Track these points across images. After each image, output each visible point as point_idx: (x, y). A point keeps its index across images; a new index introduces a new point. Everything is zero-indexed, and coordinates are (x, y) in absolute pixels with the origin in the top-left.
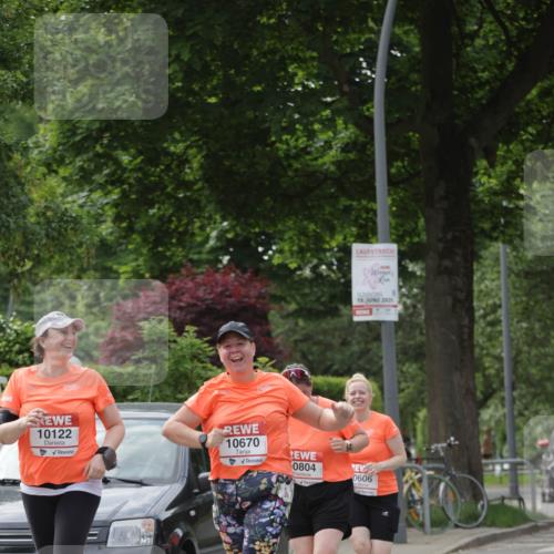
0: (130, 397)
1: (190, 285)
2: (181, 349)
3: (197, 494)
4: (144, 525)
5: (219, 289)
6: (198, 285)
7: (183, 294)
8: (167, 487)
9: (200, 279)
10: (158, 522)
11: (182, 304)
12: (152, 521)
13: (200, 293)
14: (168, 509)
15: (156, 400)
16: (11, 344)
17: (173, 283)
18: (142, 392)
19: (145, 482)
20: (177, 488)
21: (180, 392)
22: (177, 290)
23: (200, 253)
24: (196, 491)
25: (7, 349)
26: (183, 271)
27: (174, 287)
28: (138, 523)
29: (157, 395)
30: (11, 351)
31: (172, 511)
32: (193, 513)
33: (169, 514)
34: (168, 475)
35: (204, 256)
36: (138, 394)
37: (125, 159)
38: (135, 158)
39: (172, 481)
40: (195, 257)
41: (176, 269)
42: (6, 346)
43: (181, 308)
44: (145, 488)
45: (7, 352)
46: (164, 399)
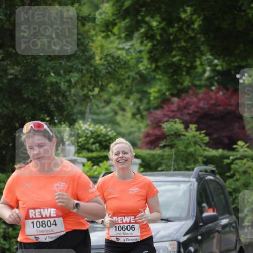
0: (160, 169)
1: (195, 100)
2: (188, 139)
3: (201, 226)
4: (170, 245)
5: (213, 102)
6: (200, 100)
7: (191, 105)
8: (183, 222)
9: (201, 96)
10: (179, 244)
11: (190, 112)
12: (175, 243)
13: (201, 104)
14: (185, 235)
15: (175, 170)
16: (88, 139)
17: (184, 99)
18: (167, 166)
19: (170, 219)
20: (189, 223)
21: (189, 165)
22: (187, 103)
23: (200, 80)
24: (201, 224)
25: (86, 142)
26: (191, 92)
27: (185, 102)
28: (167, 244)
29: (176, 167)
30: (88, 143)
31: (187, 237)
32: (200, 238)
33: (185, 238)
34: (184, 214)
35: (203, 82)
36: (164, 167)
37: (155, 24)
38: (160, 23)
39: (186, 218)
40: (198, 83)
41: (185, 90)
42: (85, 140)
43: (189, 114)
44: (170, 223)
45: (85, 144)
46: (180, 170)
